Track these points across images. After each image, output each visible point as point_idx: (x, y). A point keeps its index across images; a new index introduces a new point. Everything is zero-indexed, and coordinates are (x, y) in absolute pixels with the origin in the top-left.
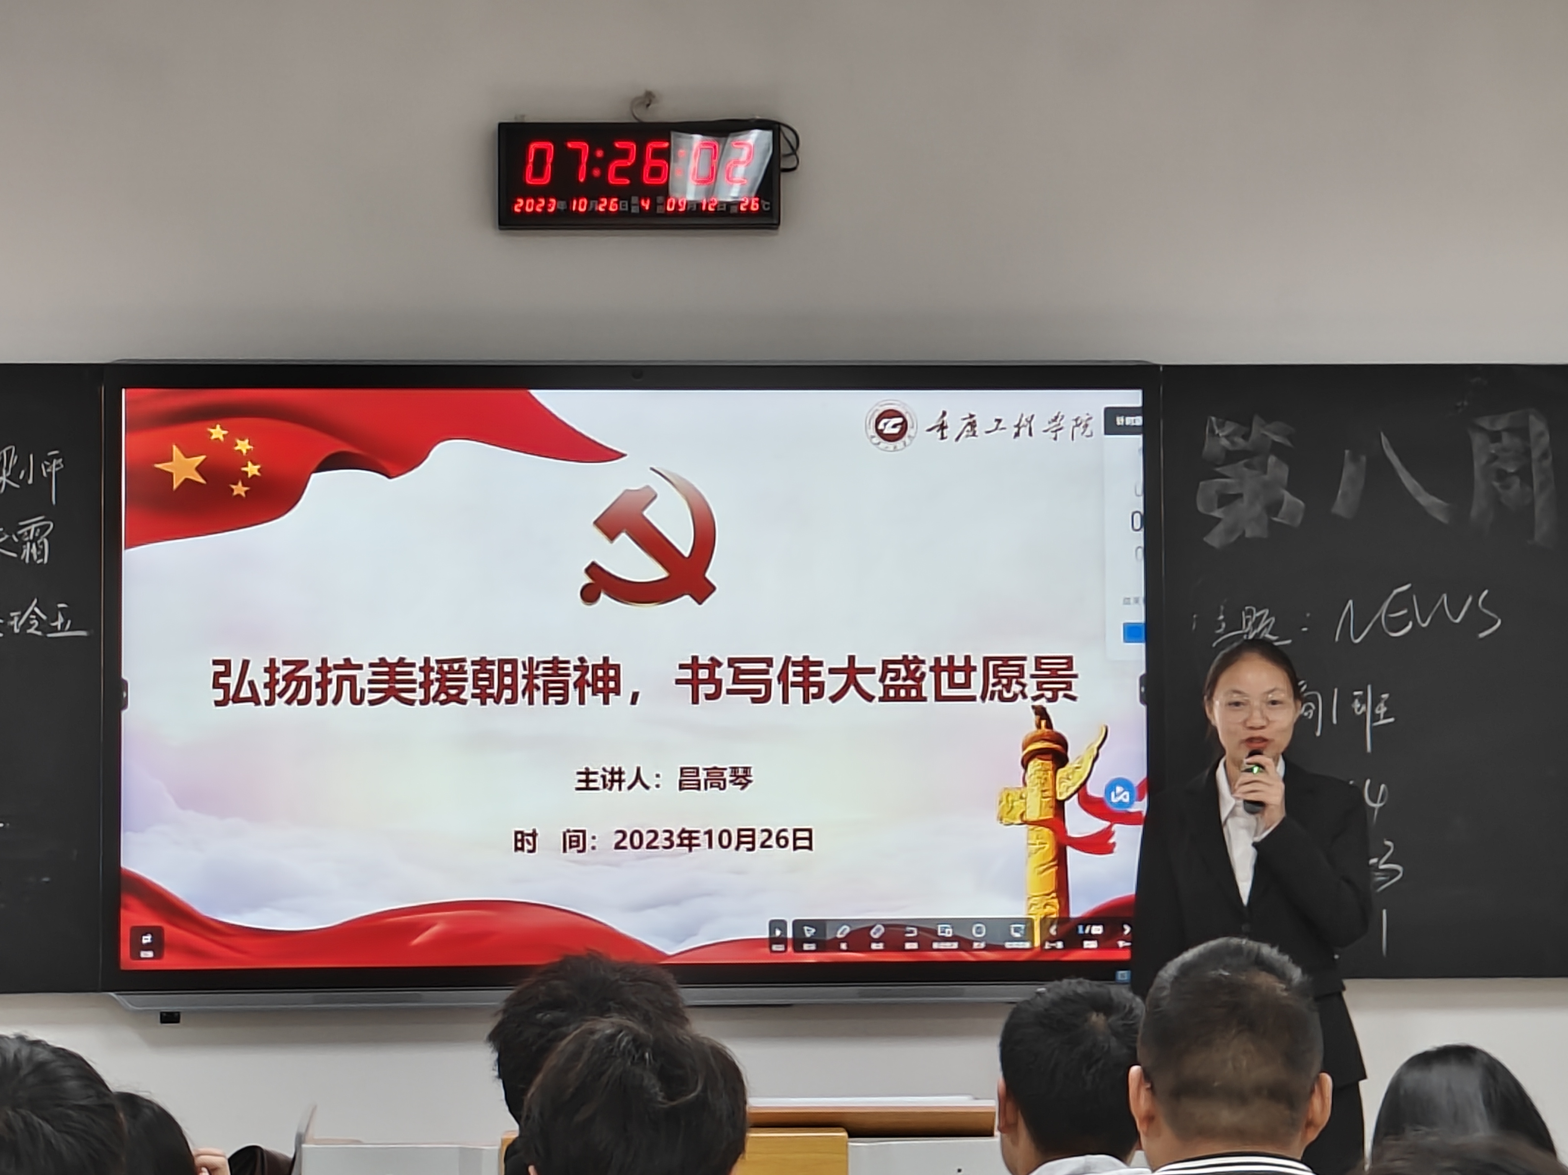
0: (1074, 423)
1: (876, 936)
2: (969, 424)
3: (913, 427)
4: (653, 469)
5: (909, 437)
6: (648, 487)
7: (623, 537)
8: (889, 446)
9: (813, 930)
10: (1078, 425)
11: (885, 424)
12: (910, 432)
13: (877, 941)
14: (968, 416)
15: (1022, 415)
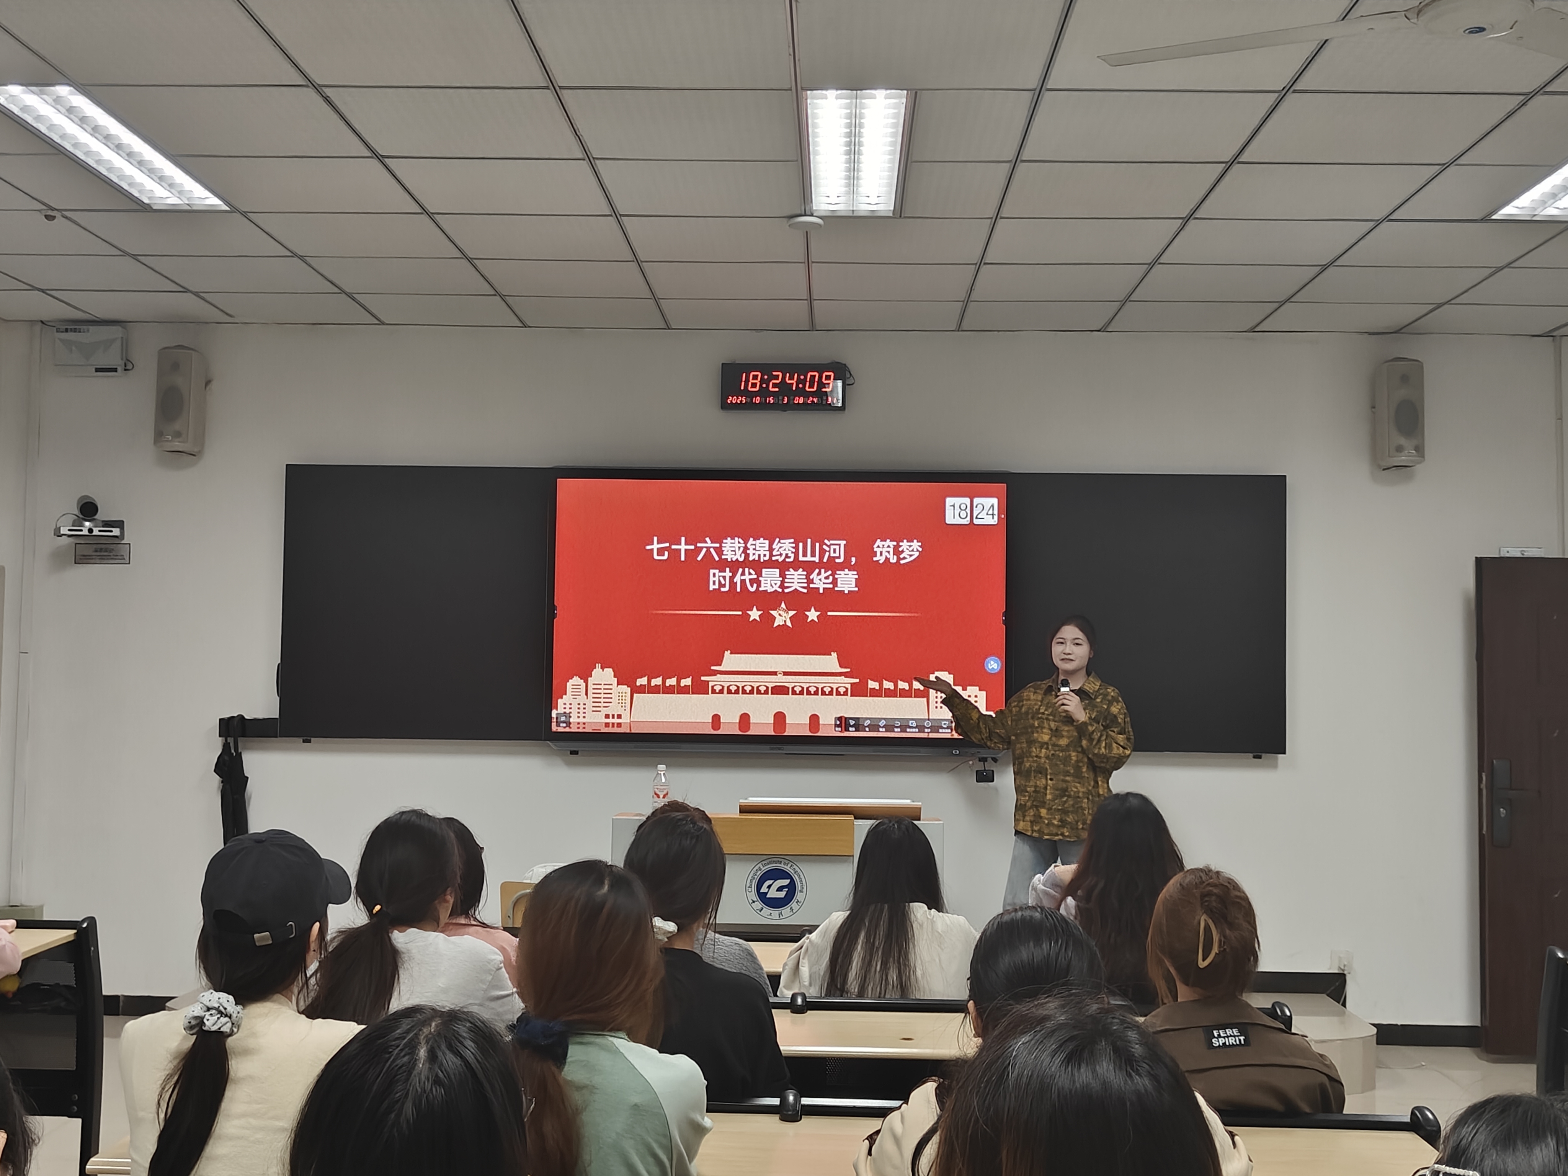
1: (882, 726)
9: (854, 722)
13: (882, 727)
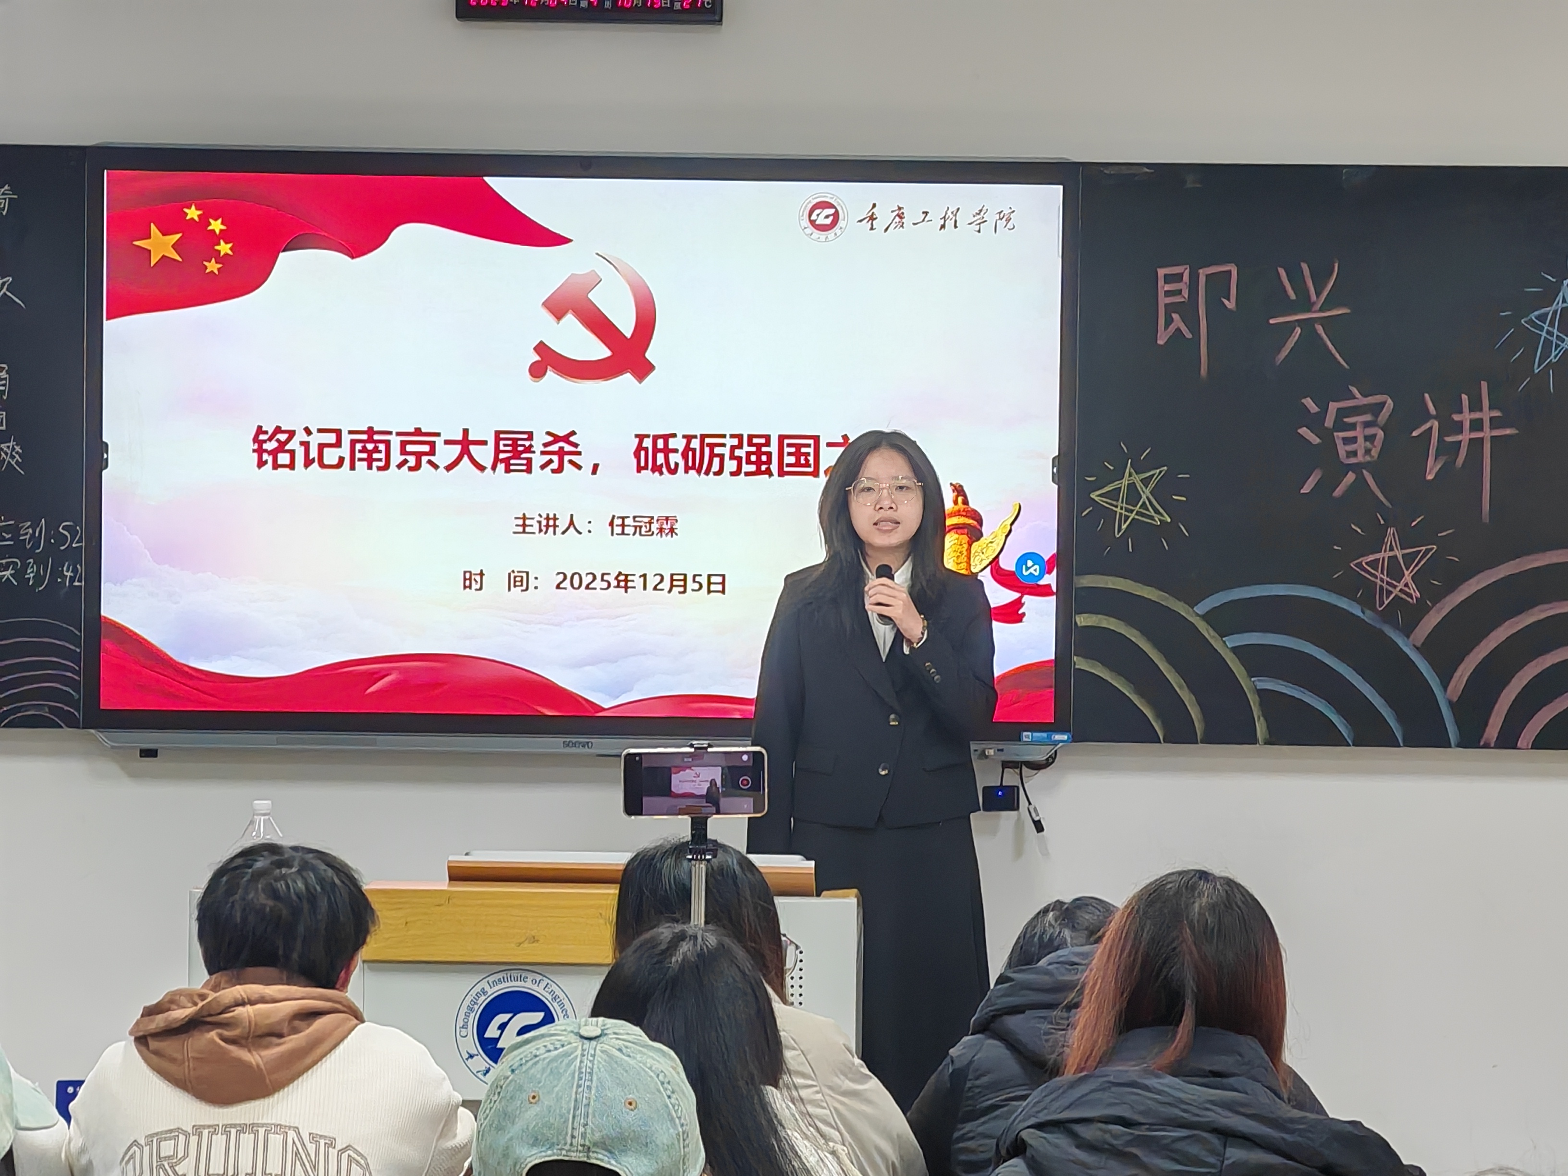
0: (997, 217)
2: (898, 215)
3: (844, 220)
4: (597, 254)
5: (841, 228)
6: (594, 270)
7: (570, 318)
8: (821, 236)
10: (1001, 219)
11: (818, 215)
12: (841, 223)
14: (897, 208)
15: (948, 208)
